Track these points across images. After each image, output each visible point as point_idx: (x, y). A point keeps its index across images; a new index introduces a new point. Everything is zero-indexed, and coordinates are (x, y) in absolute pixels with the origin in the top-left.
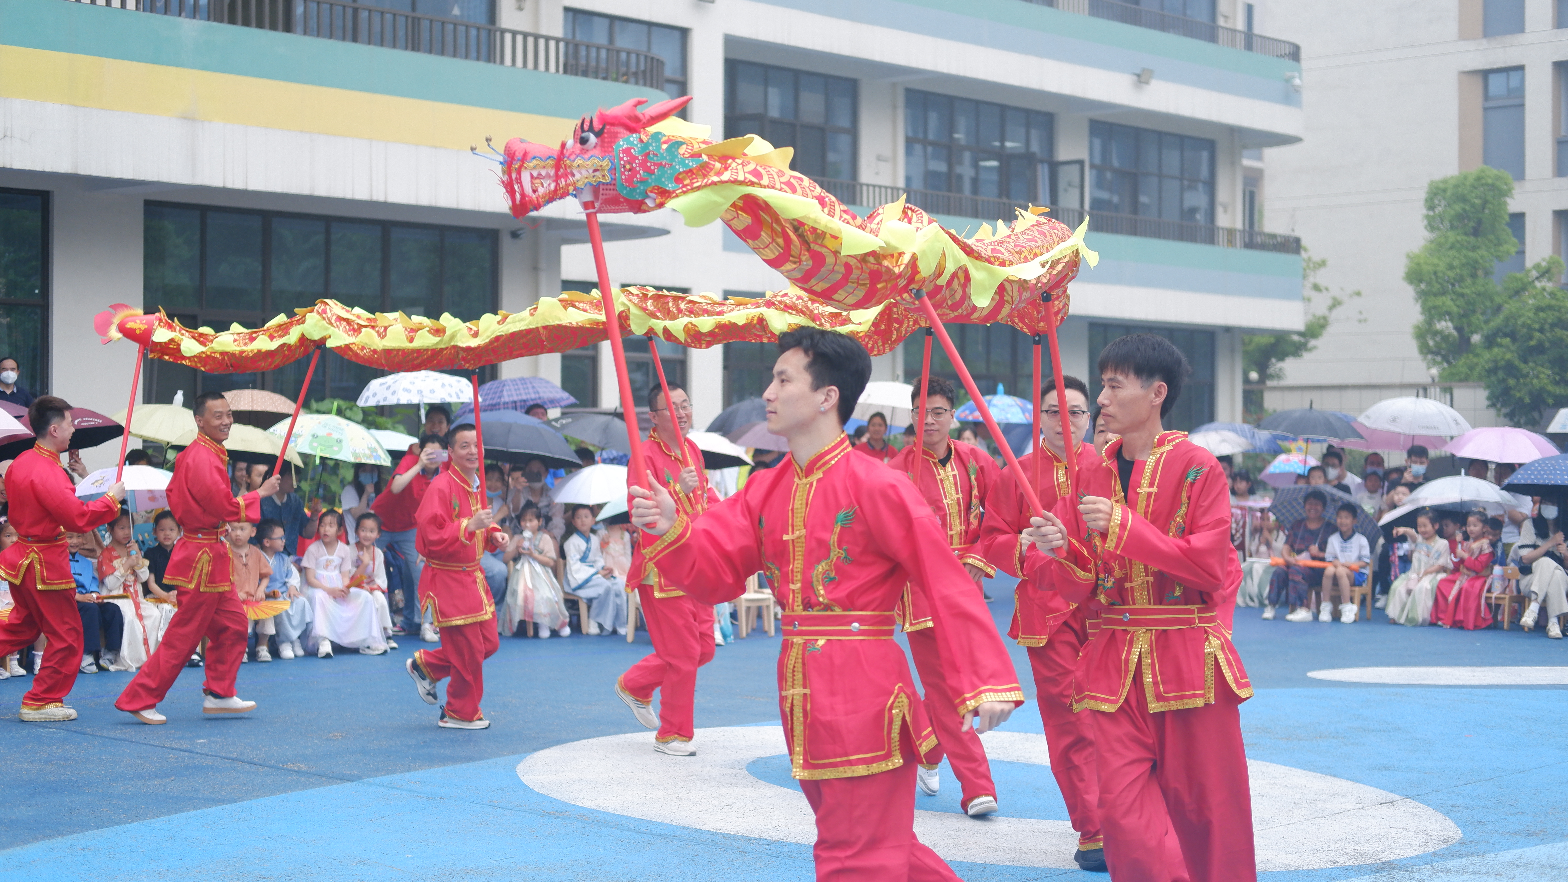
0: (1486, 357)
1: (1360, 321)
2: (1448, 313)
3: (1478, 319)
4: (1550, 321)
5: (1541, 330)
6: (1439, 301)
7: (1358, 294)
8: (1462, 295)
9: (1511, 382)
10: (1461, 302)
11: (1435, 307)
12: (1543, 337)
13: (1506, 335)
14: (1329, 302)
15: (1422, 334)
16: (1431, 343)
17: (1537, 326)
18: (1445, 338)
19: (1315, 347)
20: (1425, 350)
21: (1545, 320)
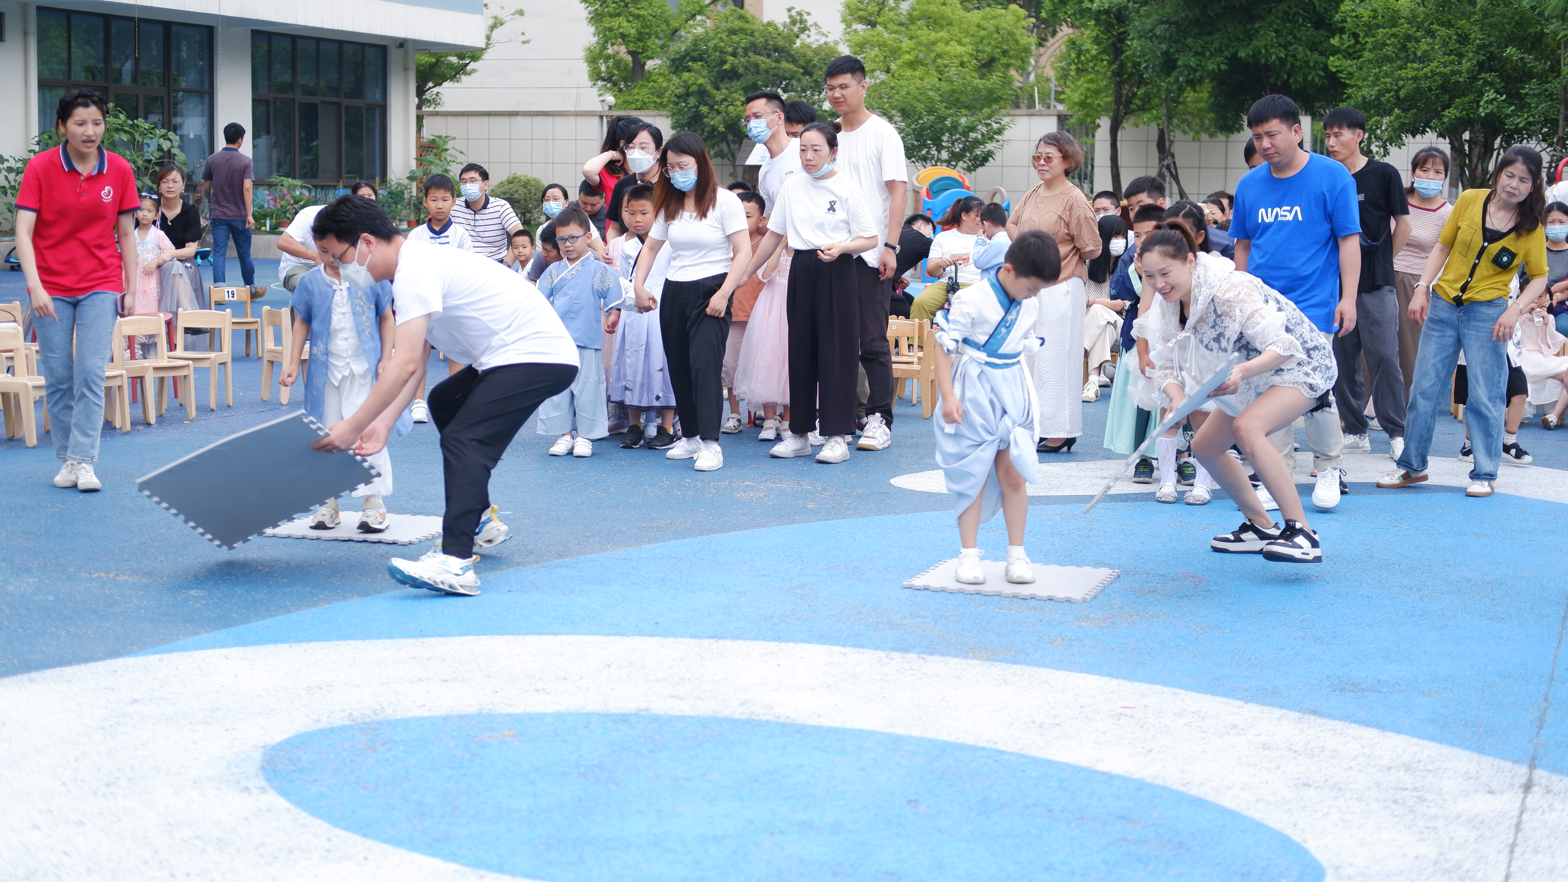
0: (674, 85)
1: (524, 42)
2: (623, 36)
3: (654, 43)
4: (742, 45)
5: (734, 55)
6: (615, 23)
7: (521, 13)
8: (638, 17)
9: (704, 109)
10: (636, 24)
11: (611, 30)
12: (737, 61)
13: (694, 60)
14: (491, 22)
15: (594, 58)
16: (603, 68)
17: (730, 50)
18: (618, 64)
19: (473, 71)
20: (596, 76)
21: (738, 43)
